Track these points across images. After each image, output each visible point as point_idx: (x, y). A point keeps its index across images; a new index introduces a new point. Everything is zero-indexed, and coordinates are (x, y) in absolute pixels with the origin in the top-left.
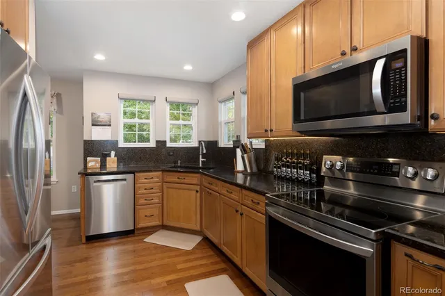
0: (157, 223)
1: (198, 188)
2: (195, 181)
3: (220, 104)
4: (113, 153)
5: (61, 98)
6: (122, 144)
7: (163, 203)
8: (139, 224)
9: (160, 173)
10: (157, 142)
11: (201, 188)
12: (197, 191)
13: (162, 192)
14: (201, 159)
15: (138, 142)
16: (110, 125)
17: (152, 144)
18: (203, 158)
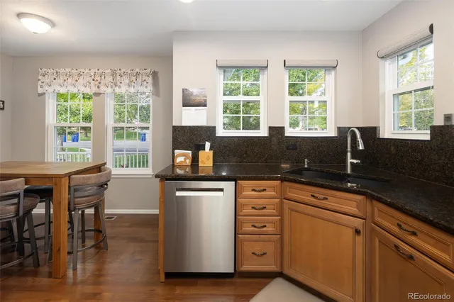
0: (272, 268)
1: (358, 223)
2: (354, 210)
3: (381, 62)
4: (208, 145)
5: (158, 78)
6: (221, 132)
7: (281, 234)
8: (242, 265)
9: (277, 183)
10: (271, 129)
11: (365, 225)
12: (357, 232)
13: (281, 214)
14: (350, 160)
15: (243, 129)
16: (205, 106)
17: (263, 132)
18: (353, 158)
